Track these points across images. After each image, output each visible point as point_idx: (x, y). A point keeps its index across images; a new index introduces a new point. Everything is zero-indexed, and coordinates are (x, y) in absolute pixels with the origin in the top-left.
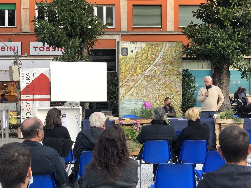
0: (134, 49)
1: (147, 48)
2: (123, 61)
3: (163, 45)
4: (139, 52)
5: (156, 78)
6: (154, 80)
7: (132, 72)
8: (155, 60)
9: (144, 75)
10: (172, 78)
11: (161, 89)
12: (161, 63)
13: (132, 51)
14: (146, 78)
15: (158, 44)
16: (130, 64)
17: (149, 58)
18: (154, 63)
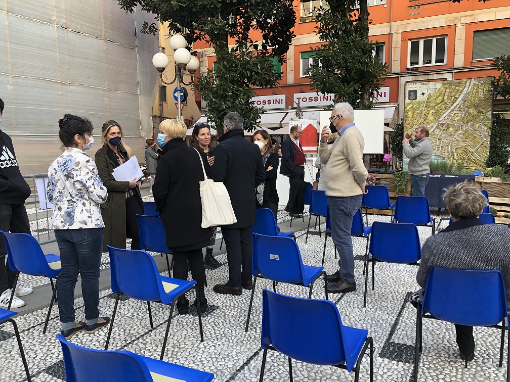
0: (425, 91)
1: (444, 89)
2: (410, 107)
3: (466, 82)
4: (432, 95)
5: (454, 126)
6: (451, 129)
7: (422, 120)
8: (454, 103)
9: (437, 123)
10: (477, 126)
11: (460, 140)
12: (462, 106)
13: (423, 94)
14: (440, 126)
15: (459, 83)
16: (419, 109)
17: (446, 101)
18: (452, 108)
